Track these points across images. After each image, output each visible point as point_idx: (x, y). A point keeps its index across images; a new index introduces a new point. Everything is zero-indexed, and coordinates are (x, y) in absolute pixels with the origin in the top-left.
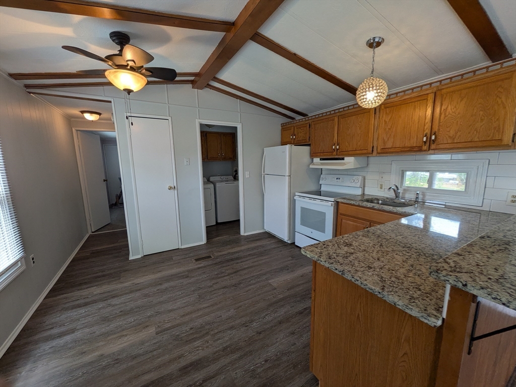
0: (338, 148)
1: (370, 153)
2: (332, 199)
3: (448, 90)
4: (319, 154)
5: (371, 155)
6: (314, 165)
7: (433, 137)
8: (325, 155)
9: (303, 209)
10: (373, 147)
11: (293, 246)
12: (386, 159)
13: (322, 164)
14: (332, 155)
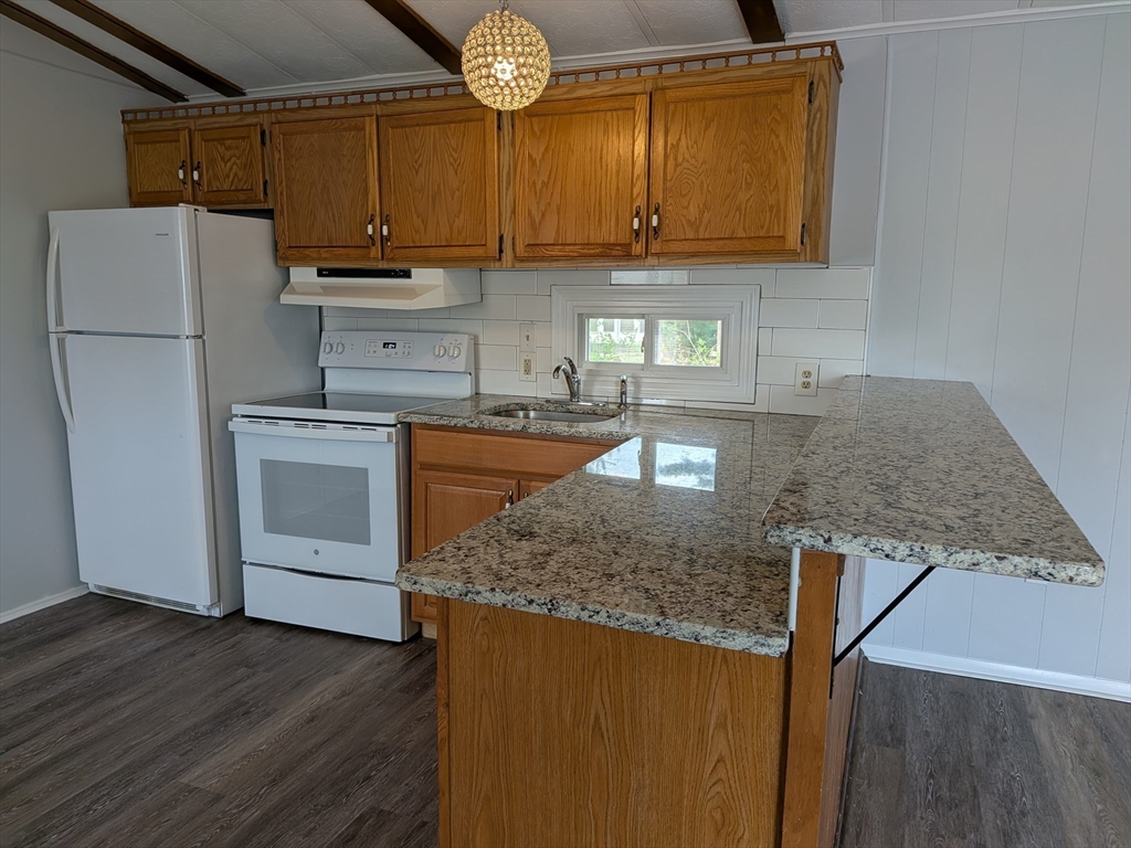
0: (385, 232)
1: (494, 259)
2: (390, 418)
3: (681, 93)
4: (312, 253)
5: (498, 264)
6: (293, 292)
7: (655, 221)
8: (338, 258)
9: (270, 469)
10: (501, 238)
11: (239, 624)
12: (533, 280)
13: (327, 291)
14: (367, 258)
